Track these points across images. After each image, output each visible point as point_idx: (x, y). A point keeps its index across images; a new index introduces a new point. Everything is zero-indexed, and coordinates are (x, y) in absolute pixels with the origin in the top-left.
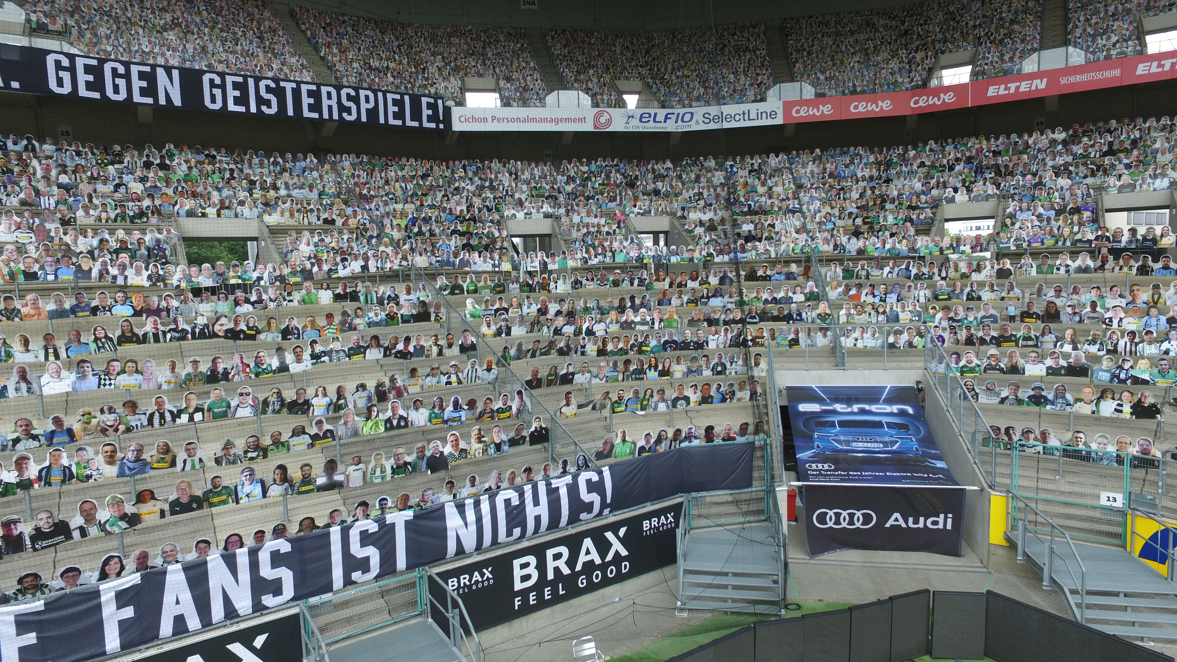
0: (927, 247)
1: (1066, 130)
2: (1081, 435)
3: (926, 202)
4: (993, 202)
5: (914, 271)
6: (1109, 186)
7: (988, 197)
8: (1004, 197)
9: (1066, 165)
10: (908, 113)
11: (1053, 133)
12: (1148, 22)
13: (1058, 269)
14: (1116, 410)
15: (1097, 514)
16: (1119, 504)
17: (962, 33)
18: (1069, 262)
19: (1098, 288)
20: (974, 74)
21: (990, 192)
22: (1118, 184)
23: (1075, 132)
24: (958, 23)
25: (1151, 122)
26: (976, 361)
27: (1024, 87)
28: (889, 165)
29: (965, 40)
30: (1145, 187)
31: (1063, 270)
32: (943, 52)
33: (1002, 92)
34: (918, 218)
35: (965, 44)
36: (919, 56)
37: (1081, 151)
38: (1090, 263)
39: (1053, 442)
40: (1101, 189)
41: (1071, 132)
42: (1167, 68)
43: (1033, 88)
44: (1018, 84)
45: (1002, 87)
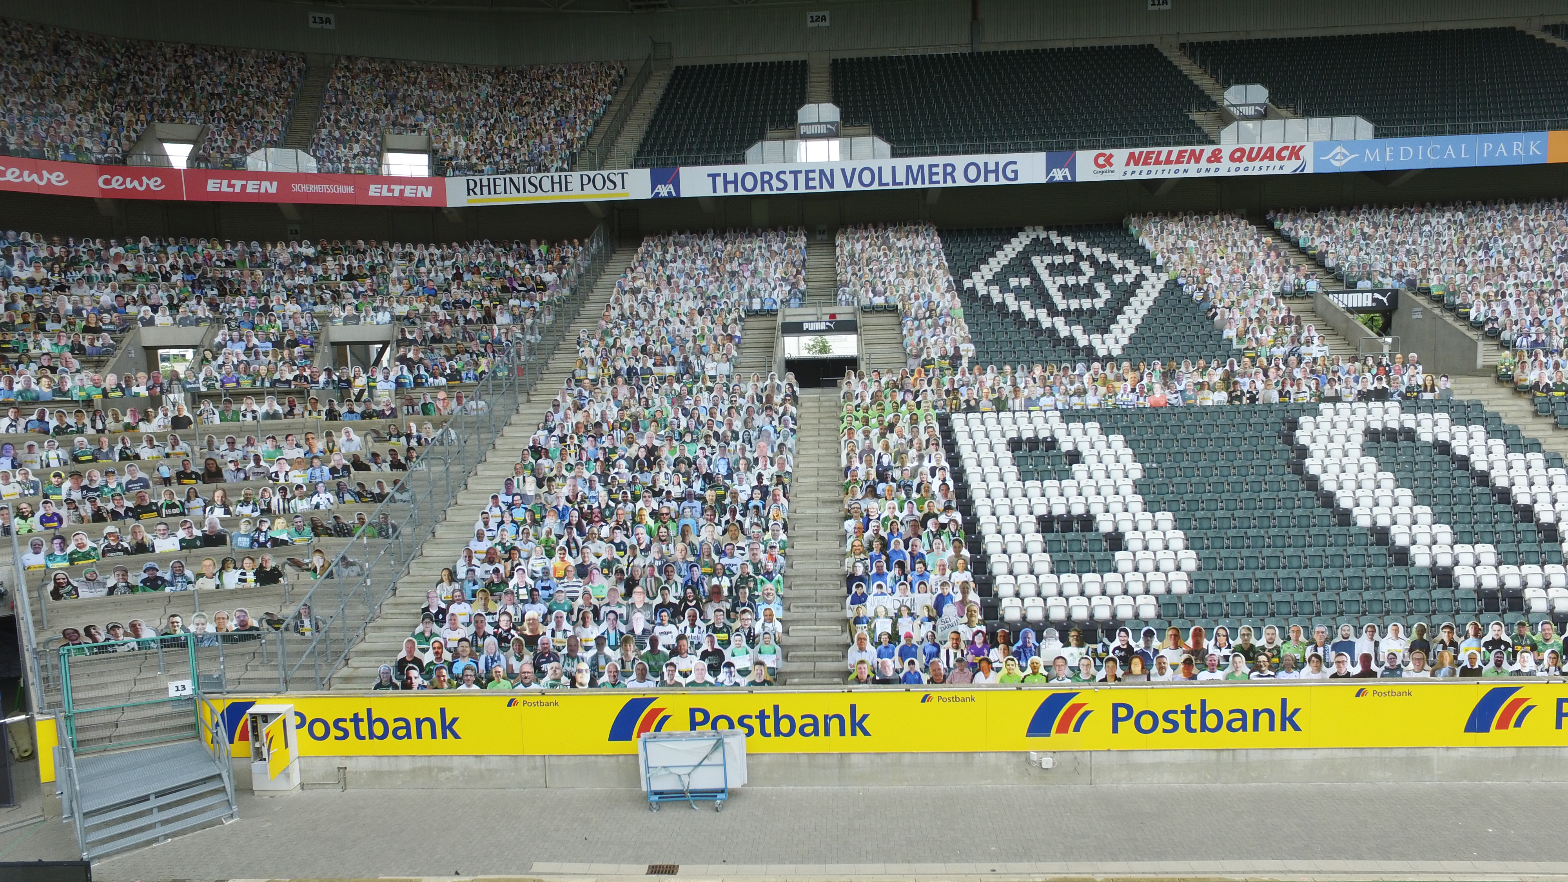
0: (82, 388)
1: (314, 244)
2: (177, 619)
3: (111, 323)
4: (203, 327)
5: (53, 423)
6: (334, 317)
7: (198, 321)
8: (217, 322)
9: (301, 288)
10: (96, 195)
11: (301, 246)
12: (392, 139)
13: (244, 416)
14: (240, 580)
15: (167, 709)
16: (189, 692)
17: (193, 99)
18: (255, 407)
19: (273, 438)
20: (193, 158)
21: (200, 314)
22: (343, 315)
23: (324, 248)
24: (192, 84)
25: (396, 249)
26: (90, 544)
27: (251, 187)
28: (74, 263)
29: (196, 110)
30: (368, 320)
31: (249, 416)
32: (162, 120)
33: (225, 188)
34: (92, 344)
35: (193, 115)
36: (126, 116)
37: (320, 272)
38: (279, 409)
39: (148, 634)
40: (325, 318)
41: (319, 248)
42: (396, 194)
43: (263, 191)
44: (244, 182)
45: (225, 182)
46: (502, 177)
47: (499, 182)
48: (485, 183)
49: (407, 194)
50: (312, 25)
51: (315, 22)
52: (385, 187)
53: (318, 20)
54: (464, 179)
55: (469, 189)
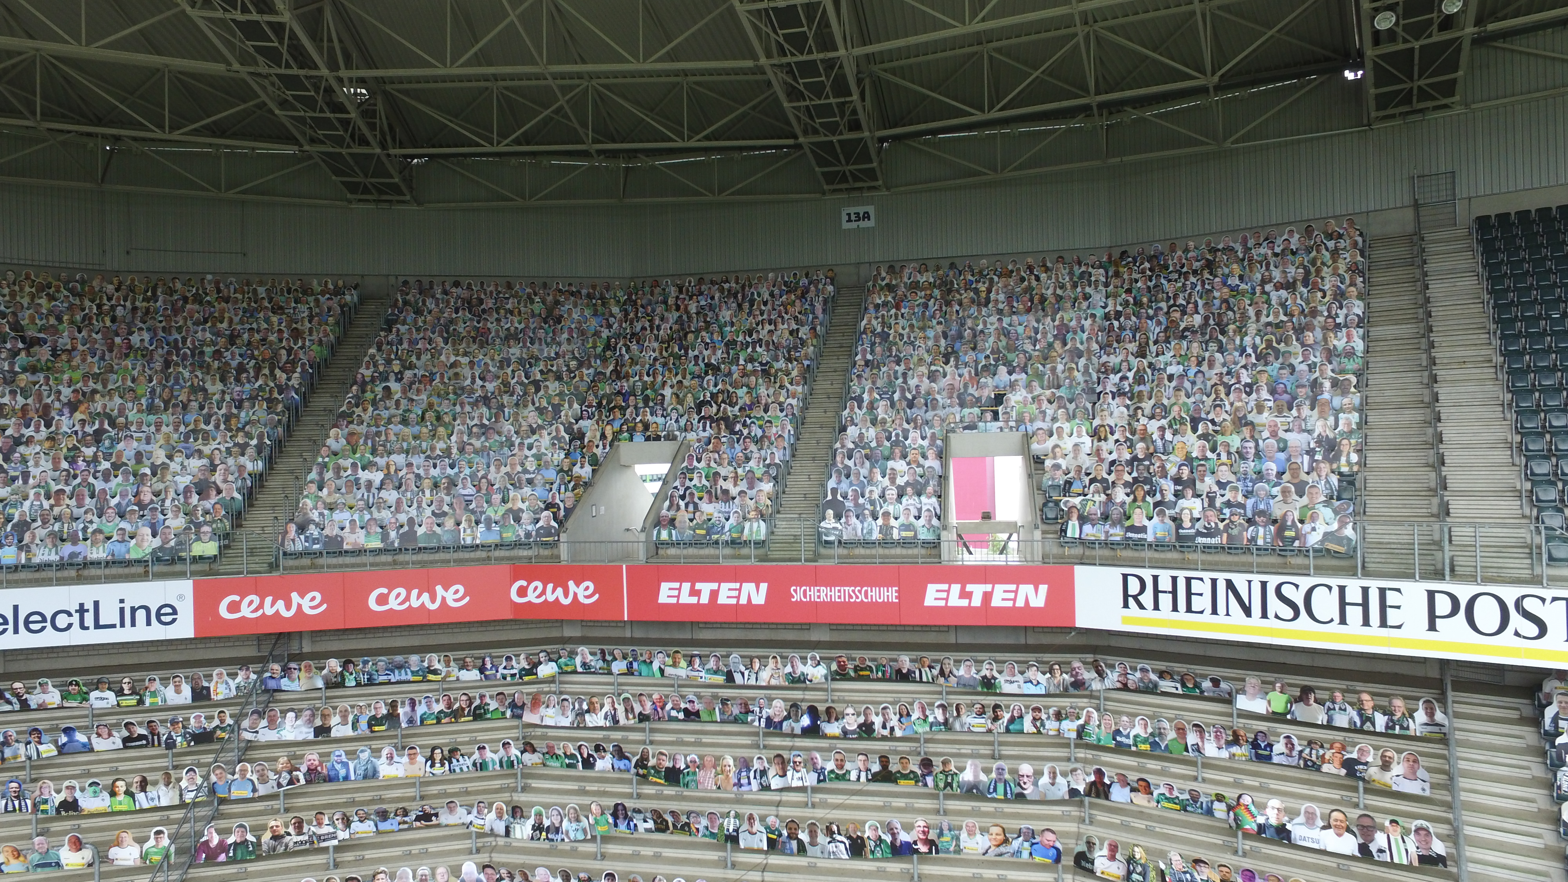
27: (726, 594)
33: (686, 598)
42: (977, 601)
43: (743, 601)
44: (714, 586)
45: (686, 586)
46: (1207, 576)
47: (1201, 587)
48: (1165, 584)
49: (996, 602)
50: (846, 226)
51: (849, 220)
52: (956, 588)
53: (853, 217)
54: (1116, 573)
55: (1126, 596)
